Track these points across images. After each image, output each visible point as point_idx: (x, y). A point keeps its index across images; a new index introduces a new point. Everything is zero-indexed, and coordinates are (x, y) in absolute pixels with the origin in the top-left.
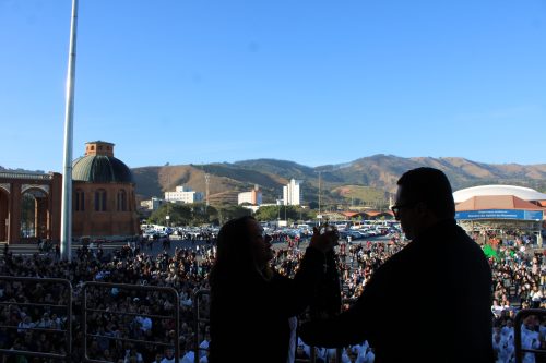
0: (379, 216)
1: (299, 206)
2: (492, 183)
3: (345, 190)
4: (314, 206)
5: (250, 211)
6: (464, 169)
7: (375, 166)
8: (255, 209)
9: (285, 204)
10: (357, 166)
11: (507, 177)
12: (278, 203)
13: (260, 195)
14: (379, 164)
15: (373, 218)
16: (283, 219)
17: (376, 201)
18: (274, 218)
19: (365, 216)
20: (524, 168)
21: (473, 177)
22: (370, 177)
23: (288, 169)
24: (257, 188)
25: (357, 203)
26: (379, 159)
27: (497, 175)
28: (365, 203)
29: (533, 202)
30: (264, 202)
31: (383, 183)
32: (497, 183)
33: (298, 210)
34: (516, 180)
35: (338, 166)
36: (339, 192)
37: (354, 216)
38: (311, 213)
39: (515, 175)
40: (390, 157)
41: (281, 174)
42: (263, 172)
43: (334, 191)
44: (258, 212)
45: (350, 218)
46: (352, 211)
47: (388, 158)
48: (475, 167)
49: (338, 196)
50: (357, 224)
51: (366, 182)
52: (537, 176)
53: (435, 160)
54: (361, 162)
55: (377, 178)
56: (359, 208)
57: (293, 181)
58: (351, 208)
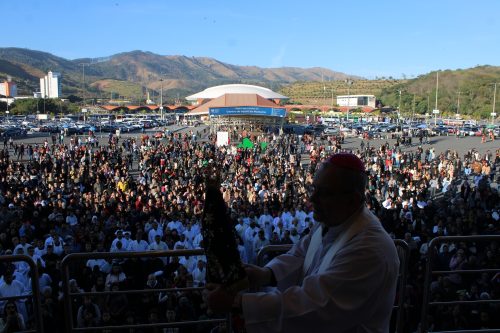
0: (139, 110)
1: (59, 99)
2: (237, 82)
3: (104, 84)
4: (73, 99)
5: (5, 103)
6: (214, 68)
7: (133, 62)
8: (10, 101)
9: (43, 97)
10: (115, 61)
11: (249, 77)
12: (35, 96)
13: (14, 87)
14: (136, 60)
15: (134, 112)
16: (42, 113)
17: (135, 96)
18: (33, 111)
19: (126, 110)
20: (262, 71)
21: (221, 77)
22: (128, 72)
23: (43, 61)
24: (10, 80)
25: (116, 96)
26: (136, 54)
27: (240, 76)
28: (123, 97)
29: (271, 100)
30: (19, 94)
31: (140, 79)
32: (240, 83)
33: (57, 103)
34: (256, 81)
35: (95, 60)
36: (98, 85)
37: (115, 110)
38: (71, 106)
39: (254, 76)
40: (148, 54)
41: (36, 65)
42: (15, 62)
43: (92, 85)
44: (13, 105)
45: (111, 111)
46: (113, 105)
47: (144, 54)
48: (222, 67)
49: (96, 90)
50: (119, 118)
51: (124, 77)
52: (272, 78)
53: (189, 59)
54: (119, 56)
55: (134, 73)
56: (119, 102)
57: (50, 73)
58: (111, 102)
